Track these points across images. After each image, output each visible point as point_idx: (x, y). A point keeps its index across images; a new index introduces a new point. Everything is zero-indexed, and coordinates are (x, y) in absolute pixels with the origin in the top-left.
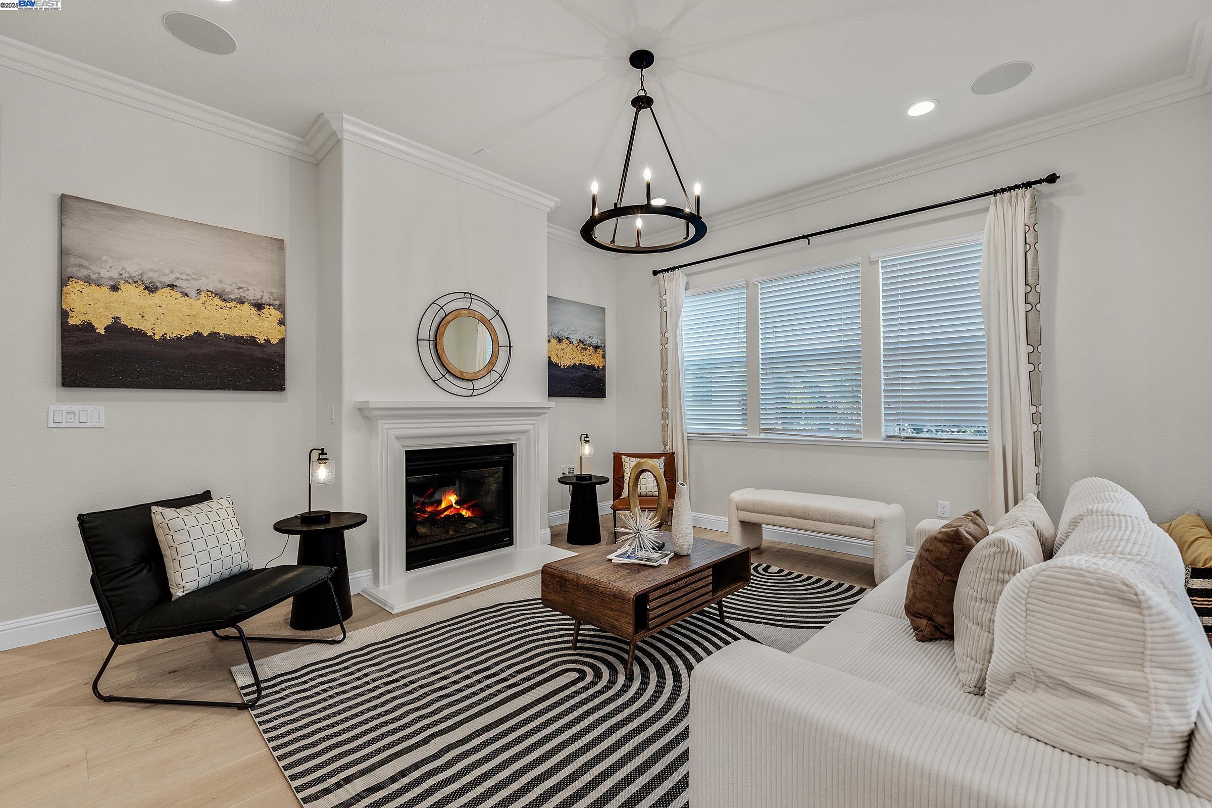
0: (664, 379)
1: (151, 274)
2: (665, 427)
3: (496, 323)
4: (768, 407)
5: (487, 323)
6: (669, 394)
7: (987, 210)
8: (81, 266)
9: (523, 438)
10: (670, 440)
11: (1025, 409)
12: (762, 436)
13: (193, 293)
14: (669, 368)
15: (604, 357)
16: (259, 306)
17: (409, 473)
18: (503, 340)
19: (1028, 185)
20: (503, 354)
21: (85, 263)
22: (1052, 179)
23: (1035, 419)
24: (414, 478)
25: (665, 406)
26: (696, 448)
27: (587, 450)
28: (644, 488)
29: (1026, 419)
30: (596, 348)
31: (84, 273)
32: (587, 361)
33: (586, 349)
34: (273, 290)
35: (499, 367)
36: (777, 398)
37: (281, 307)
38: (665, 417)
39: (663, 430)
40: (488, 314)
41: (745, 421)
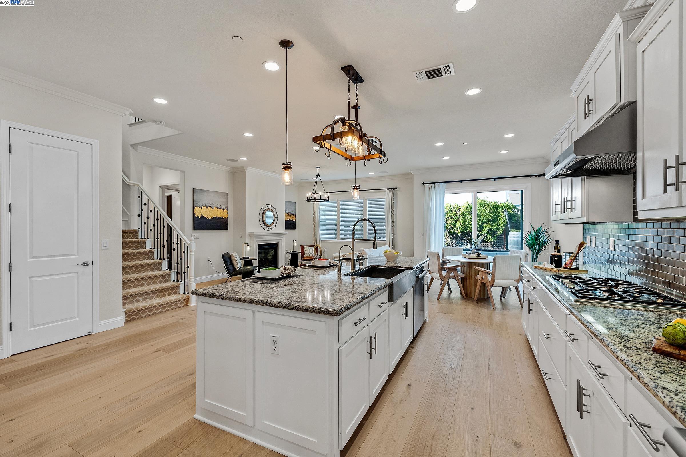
0: (314, 224)
1: (207, 204)
2: (314, 238)
3: (275, 212)
4: (342, 233)
5: (272, 211)
6: (316, 229)
7: (386, 192)
8: (197, 204)
9: (281, 241)
10: (316, 242)
11: (391, 234)
12: (341, 240)
13: (213, 208)
14: (316, 222)
15: (295, 217)
16: (224, 210)
17: (258, 250)
18: (276, 216)
19: (392, 189)
20: (276, 219)
21: (197, 203)
22: (396, 188)
23: (393, 236)
24: (259, 251)
25: (314, 232)
26: (323, 244)
27: (295, 244)
28: (307, 254)
29: (391, 236)
30: (293, 214)
31: (197, 205)
32: (291, 219)
33: (291, 215)
34: (226, 205)
35: (275, 223)
36: (345, 232)
37: (227, 209)
38: (314, 235)
39: (314, 239)
40: (273, 209)
41: (336, 236)
